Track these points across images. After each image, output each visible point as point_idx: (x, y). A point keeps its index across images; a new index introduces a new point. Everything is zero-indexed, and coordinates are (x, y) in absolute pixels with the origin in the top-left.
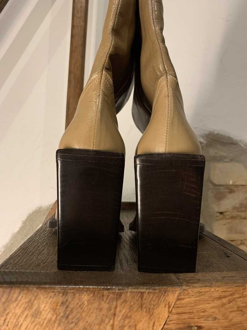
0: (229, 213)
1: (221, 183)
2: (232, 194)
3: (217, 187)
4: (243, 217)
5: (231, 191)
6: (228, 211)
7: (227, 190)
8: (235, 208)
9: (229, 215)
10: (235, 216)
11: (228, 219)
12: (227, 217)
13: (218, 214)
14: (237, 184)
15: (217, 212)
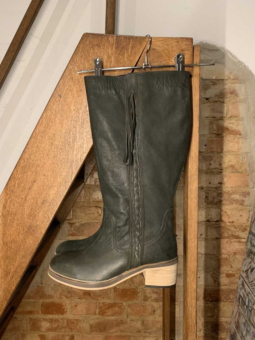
0: (212, 99)
1: (207, 78)
2: (215, 86)
3: (205, 81)
4: (222, 101)
5: (214, 84)
6: (212, 98)
7: (211, 83)
8: (216, 95)
9: (212, 100)
10: (216, 101)
11: (211, 103)
12: (211, 101)
13: (205, 100)
14: (219, 78)
15: (204, 98)
